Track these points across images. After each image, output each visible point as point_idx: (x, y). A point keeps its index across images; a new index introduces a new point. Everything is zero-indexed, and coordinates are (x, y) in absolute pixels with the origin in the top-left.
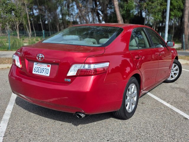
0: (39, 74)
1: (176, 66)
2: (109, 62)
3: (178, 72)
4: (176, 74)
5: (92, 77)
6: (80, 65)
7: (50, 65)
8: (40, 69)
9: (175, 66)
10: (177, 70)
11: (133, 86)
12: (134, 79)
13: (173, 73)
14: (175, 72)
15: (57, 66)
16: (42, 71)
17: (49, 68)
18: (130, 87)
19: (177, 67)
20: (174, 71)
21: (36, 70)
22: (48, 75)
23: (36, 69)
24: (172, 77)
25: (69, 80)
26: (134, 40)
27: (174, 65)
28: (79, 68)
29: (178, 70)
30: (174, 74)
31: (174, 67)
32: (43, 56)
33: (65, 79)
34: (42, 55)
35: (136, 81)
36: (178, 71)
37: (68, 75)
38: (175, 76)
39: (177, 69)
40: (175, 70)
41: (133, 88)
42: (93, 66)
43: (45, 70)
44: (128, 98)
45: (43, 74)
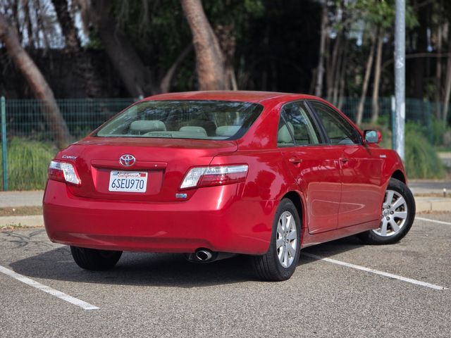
0: (125, 190)
1: (399, 197)
2: (247, 164)
3: (404, 214)
4: (401, 220)
5: (223, 188)
6: (203, 169)
7: (147, 174)
8: (124, 182)
9: (395, 197)
10: (401, 208)
11: (289, 218)
12: (289, 203)
13: (391, 217)
14: (397, 214)
15: (160, 174)
16: (131, 185)
17: (145, 179)
18: (282, 217)
19: (401, 200)
20: (395, 212)
21: (117, 184)
22: (144, 190)
23: (116, 182)
24: (389, 227)
25: (185, 195)
26: (284, 127)
27: (391, 193)
28: (202, 174)
29: (404, 210)
30: (397, 219)
31: (393, 202)
32: (133, 157)
33: (177, 194)
34: (131, 157)
35: (294, 208)
36: (406, 212)
37: (182, 187)
38: (399, 225)
39: (403, 205)
40: (396, 210)
41: (288, 221)
42: (223, 170)
43: (136, 182)
44: (280, 238)
45: (134, 190)
